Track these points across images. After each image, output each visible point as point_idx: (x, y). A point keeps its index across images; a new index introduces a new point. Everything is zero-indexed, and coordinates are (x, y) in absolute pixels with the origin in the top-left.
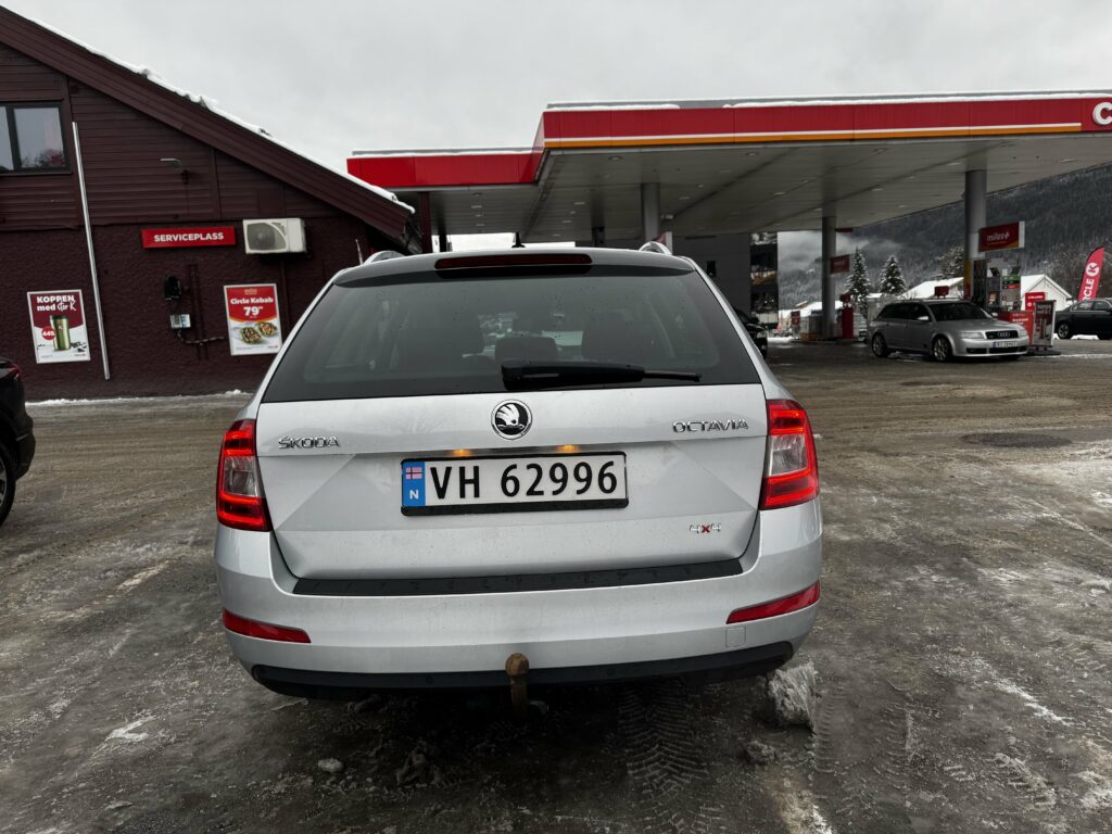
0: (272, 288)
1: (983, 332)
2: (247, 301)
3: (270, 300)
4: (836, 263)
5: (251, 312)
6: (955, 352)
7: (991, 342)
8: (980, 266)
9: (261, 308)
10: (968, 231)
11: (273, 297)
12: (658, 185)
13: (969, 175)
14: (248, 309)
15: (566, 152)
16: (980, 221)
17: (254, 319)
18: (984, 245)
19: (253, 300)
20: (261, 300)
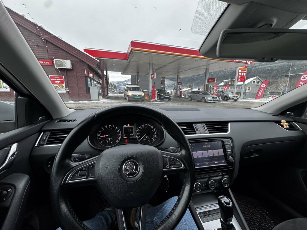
0: (63, 77)
1: (212, 97)
2: (56, 80)
3: (62, 80)
4: (179, 83)
5: (57, 82)
6: (206, 101)
7: (213, 99)
8: (207, 85)
9: (60, 81)
10: (205, 79)
11: (63, 79)
12: (152, 63)
13: (206, 69)
14: (56, 82)
15: (136, 51)
16: (207, 77)
17: (58, 84)
18: (208, 82)
19: (57, 79)
20: (60, 80)
